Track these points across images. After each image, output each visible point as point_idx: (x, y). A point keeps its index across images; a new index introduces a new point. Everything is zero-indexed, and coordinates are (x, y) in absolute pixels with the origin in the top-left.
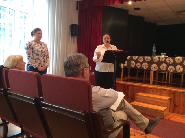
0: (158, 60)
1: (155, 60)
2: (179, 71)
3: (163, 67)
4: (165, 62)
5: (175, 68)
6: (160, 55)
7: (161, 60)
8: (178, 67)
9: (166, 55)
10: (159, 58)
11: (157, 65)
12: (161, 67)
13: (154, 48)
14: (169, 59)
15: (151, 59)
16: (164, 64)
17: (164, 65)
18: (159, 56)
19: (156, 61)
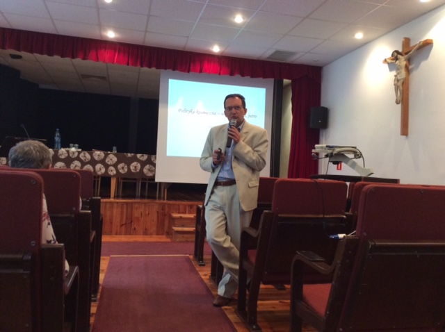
0: (67, 155)
1: (61, 155)
3: (76, 166)
4: (78, 159)
5: (94, 168)
6: (69, 147)
7: (71, 155)
8: (98, 166)
9: (79, 148)
10: (68, 152)
11: (65, 163)
12: (72, 166)
13: (57, 134)
14: (84, 154)
15: (53, 153)
16: (76, 161)
17: (77, 163)
18: (67, 149)
19: (63, 157)
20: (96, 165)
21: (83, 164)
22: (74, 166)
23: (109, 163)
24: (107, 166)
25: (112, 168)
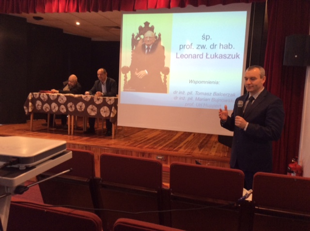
2: (54, 111)
5: (51, 107)
8: (54, 105)
20: (52, 103)
21: (43, 103)
23: (61, 102)
24: (59, 105)
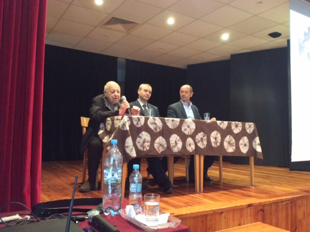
2: (175, 149)
5: (168, 143)
20: (170, 136)
21: (154, 136)
22: (142, 140)
23: (186, 133)
24: (184, 138)
25: (190, 140)
